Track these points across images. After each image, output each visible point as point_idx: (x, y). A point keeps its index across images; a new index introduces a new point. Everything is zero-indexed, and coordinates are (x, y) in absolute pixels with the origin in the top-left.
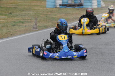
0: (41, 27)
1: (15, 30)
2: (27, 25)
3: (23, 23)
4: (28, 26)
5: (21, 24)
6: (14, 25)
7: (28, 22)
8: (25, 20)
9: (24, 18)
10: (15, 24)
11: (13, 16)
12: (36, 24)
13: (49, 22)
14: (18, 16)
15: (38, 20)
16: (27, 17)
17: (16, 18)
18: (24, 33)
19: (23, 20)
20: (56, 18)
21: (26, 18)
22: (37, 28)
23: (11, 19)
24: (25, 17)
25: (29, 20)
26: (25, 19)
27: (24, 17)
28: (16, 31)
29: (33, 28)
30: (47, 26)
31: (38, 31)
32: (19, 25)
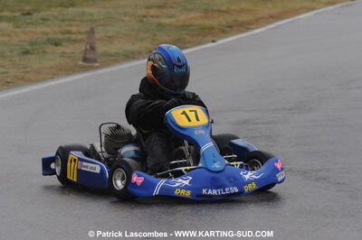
0: (112, 58)
1: (24, 68)
2: (67, 51)
3: (56, 45)
4: (72, 53)
5: (50, 48)
6: (27, 52)
7: (75, 41)
8: (66, 36)
9: (68, 28)
10: (29, 48)
11: (33, 24)
12: (93, 48)
13: (142, 40)
14: (49, 23)
15: (110, 34)
16: (78, 26)
17: (39, 29)
18: (52, 78)
19: (63, 33)
20: (170, 25)
21: (74, 29)
22: (95, 61)
23: (23, 32)
24: (71, 25)
25: (80, 33)
26: (69, 32)
27: (67, 25)
28: (28, 69)
29: (85, 60)
30: (133, 53)
31: (98, 68)
32: (44, 52)
